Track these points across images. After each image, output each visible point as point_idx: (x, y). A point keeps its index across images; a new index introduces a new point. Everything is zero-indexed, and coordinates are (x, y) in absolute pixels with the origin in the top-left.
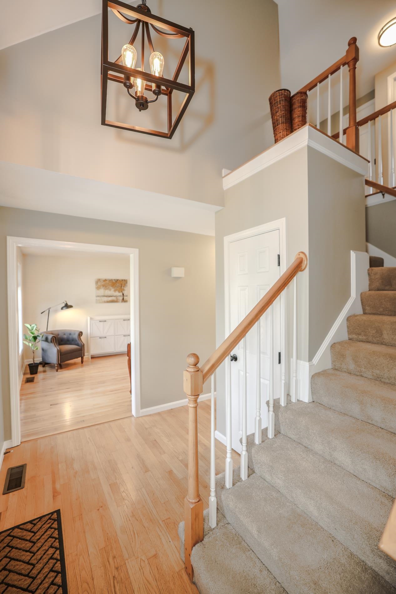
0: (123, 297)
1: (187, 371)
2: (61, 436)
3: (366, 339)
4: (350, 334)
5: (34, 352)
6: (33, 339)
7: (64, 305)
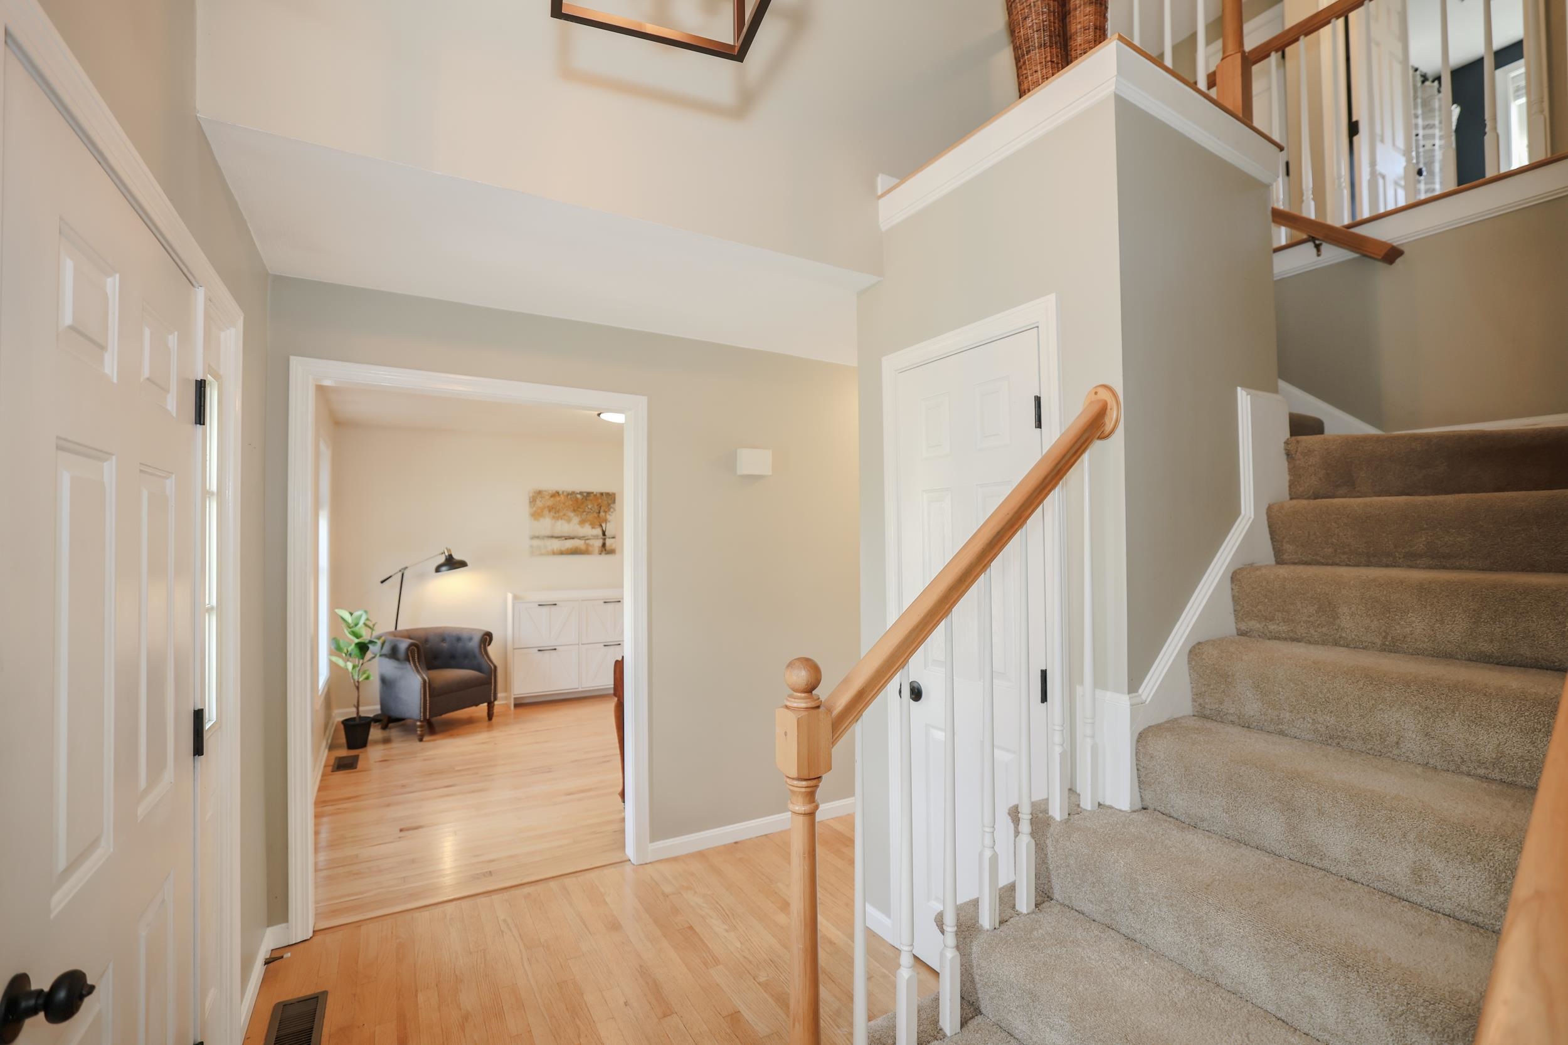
0: (605, 539)
1: (787, 707)
2: (426, 914)
3: (1288, 631)
4: (1242, 620)
5: (358, 688)
6: (356, 652)
7: (442, 559)
